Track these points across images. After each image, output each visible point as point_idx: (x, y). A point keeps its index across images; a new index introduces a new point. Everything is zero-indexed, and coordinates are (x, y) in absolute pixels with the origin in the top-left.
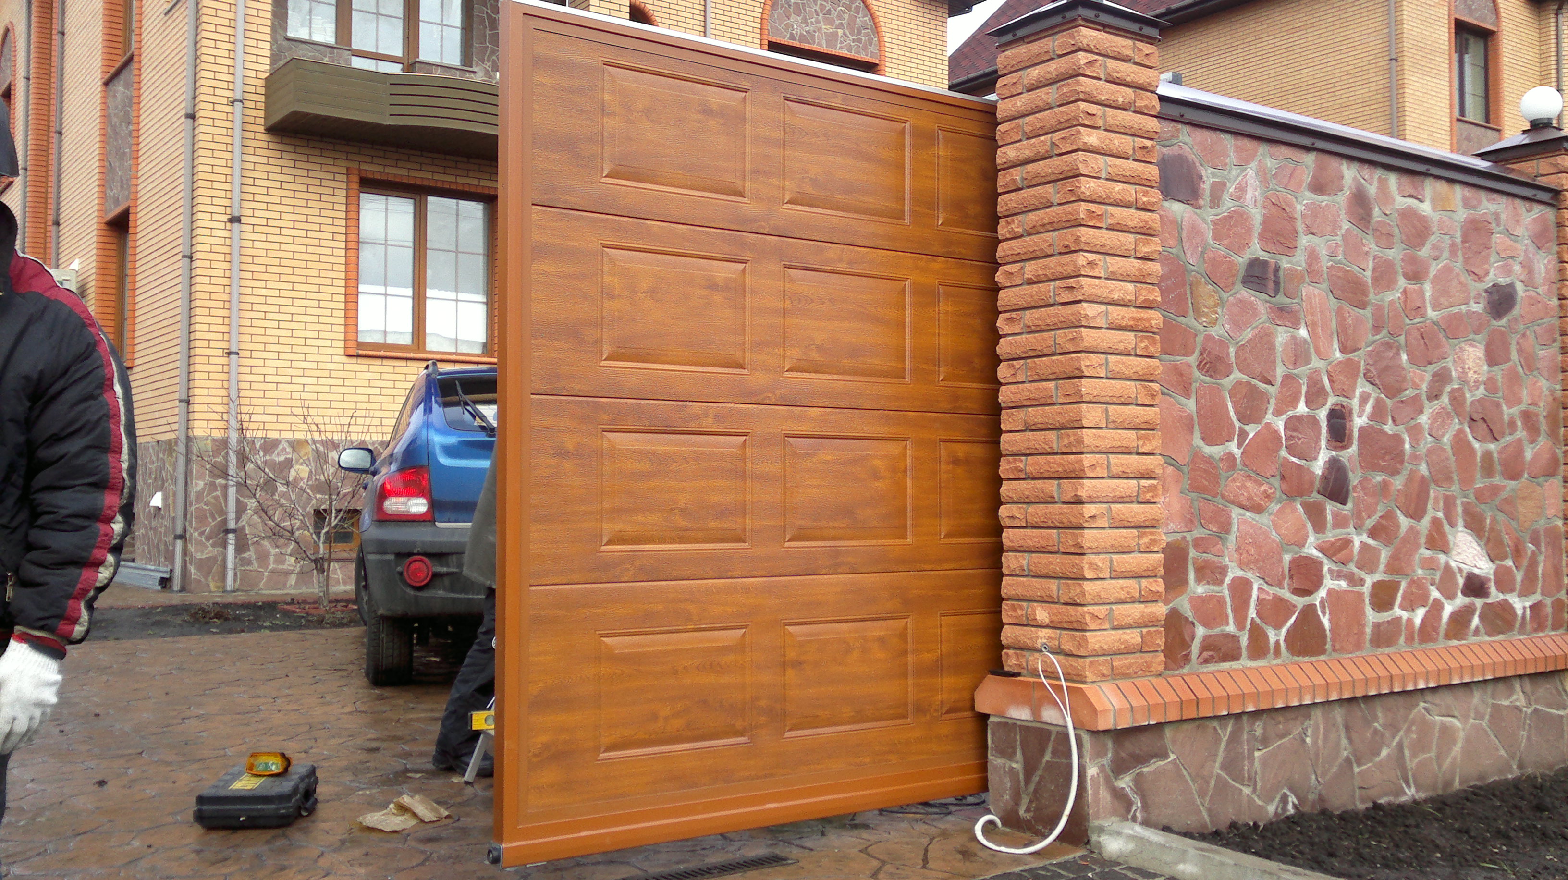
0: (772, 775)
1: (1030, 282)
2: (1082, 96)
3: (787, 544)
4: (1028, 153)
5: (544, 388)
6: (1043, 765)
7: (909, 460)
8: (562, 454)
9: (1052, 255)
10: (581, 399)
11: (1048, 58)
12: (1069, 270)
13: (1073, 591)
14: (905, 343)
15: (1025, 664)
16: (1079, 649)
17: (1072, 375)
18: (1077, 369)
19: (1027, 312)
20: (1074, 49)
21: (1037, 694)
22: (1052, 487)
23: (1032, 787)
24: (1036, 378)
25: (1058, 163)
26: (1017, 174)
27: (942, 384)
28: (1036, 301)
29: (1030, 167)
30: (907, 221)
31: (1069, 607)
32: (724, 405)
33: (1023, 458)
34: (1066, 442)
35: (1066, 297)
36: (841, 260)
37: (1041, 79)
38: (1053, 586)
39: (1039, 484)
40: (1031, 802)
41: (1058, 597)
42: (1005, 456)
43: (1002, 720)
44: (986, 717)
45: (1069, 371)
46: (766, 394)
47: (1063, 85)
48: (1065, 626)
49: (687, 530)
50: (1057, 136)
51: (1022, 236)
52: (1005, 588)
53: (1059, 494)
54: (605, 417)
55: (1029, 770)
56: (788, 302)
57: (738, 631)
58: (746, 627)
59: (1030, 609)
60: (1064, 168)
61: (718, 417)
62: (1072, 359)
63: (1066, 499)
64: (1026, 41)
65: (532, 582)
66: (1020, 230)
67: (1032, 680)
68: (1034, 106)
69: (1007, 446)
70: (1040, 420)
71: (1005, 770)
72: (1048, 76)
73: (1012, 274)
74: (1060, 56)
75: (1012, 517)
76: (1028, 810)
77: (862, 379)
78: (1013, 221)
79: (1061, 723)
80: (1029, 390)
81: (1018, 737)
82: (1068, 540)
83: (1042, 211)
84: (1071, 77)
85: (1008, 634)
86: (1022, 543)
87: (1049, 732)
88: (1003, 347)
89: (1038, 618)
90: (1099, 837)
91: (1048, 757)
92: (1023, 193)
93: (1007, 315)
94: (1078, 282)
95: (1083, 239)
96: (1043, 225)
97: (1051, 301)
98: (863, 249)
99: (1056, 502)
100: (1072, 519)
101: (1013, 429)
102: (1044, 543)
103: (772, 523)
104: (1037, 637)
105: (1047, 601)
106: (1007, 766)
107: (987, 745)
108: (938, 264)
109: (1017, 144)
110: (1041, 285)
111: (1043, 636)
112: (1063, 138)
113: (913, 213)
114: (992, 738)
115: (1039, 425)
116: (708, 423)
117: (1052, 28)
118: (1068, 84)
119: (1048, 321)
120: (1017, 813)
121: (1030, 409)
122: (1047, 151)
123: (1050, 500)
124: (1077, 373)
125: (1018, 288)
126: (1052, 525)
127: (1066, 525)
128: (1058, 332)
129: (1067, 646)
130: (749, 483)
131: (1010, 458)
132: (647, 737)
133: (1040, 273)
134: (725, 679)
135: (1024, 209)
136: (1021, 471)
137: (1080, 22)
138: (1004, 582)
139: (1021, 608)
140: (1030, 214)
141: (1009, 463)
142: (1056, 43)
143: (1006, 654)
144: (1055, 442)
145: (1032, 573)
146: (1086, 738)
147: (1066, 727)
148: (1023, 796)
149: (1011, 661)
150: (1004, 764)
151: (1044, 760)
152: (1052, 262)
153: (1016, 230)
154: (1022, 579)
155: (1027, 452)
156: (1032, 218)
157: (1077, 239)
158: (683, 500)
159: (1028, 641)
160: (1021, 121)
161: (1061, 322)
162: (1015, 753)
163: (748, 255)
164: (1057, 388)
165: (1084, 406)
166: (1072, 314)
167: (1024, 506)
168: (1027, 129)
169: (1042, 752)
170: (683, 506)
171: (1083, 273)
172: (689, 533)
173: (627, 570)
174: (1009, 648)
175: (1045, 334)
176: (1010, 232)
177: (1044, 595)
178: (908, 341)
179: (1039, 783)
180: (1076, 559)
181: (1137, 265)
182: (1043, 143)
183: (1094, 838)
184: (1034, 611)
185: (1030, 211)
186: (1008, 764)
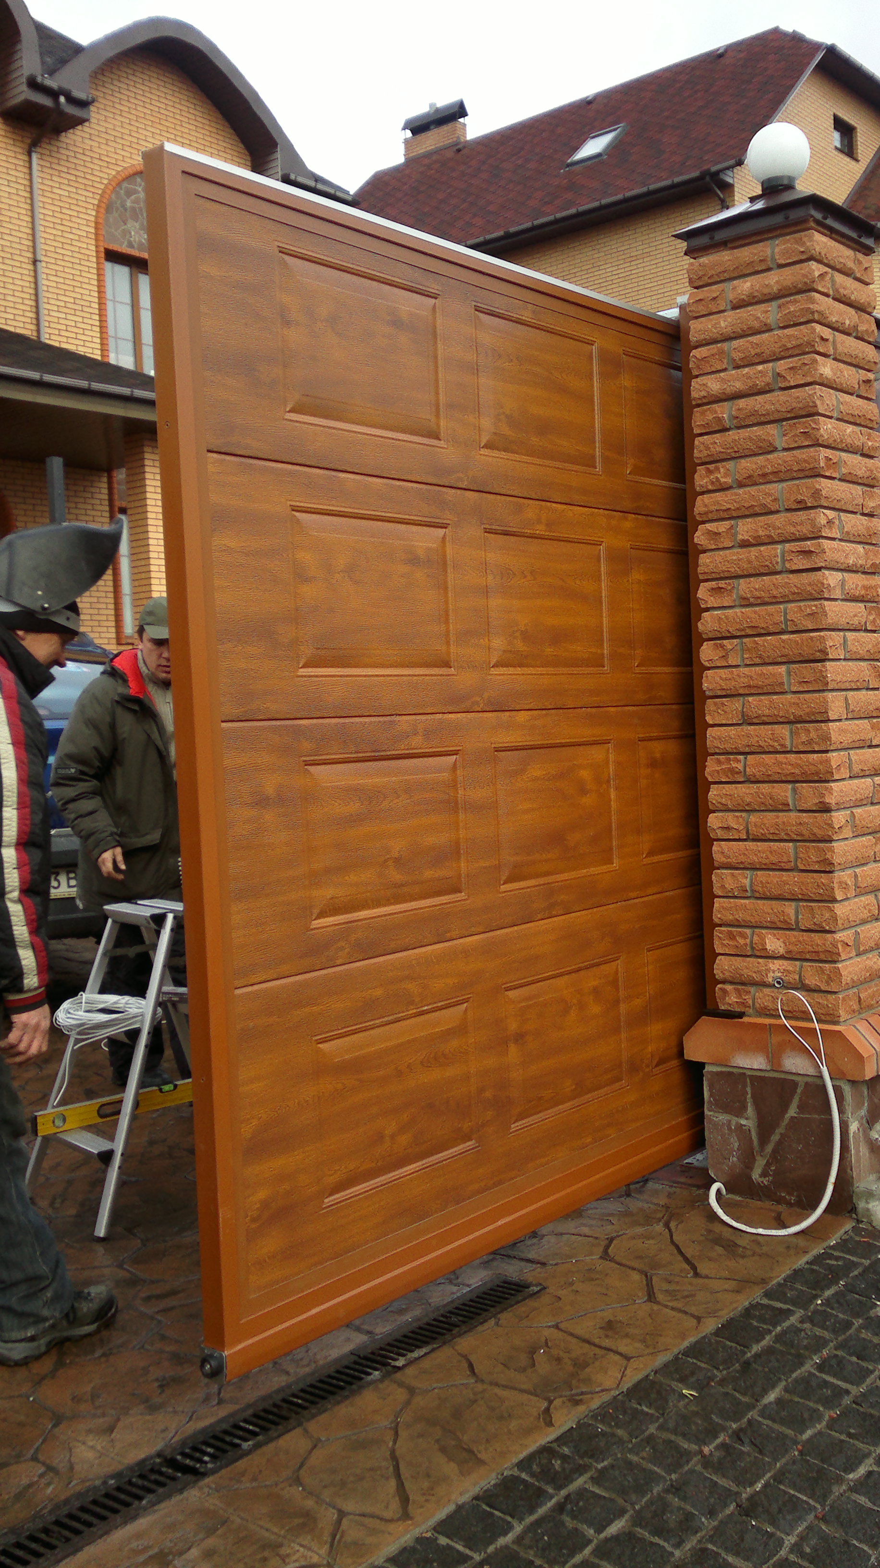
0: (500, 1182)
1: (745, 544)
2: (816, 316)
3: (503, 888)
4: (739, 386)
5: (236, 712)
6: (786, 1121)
7: (611, 768)
8: (261, 802)
9: (778, 512)
10: (278, 723)
11: (764, 268)
12: (805, 530)
13: (821, 915)
14: (602, 623)
15: (750, 1002)
16: (828, 984)
17: (812, 658)
18: (820, 651)
19: (742, 581)
20: (804, 257)
21: (775, 1039)
22: (785, 792)
23: (769, 1148)
24: (758, 661)
25: (785, 399)
26: (724, 412)
27: (637, 670)
28: (755, 568)
29: (742, 403)
30: (599, 469)
31: (813, 935)
32: (432, 717)
33: (742, 757)
34: (804, 738)
35: (800, 563)
36: (539, 521)
37: (756, 294)
38: (790, 909)
39: (765, 788)
40: (768, 1164)
41: (797, 922)
42: (713, 754)
43: (724, 1069)
44: (699, 1066)
45: (807, 652)
46: (474, 699)
47: (790, 301)
48: (808, 957)
49: (403, 885)
50: (781, 366)
51: (731, 487)
52: (719, 912)
53: (794, 799)
54: (307, 745)
55: (765, 1129)
56: (490, 577)
57: (459, 1007)
58: (466, 1001)
59: (756, 938)
60: (794, 405)
61: (428, 734)
62: (811, 638)
63: (805, 806)
64: (729, 245)
65: (238, 983)
66: (729, 480)
67: (767, 1021)
68: (745, 327)
69: (717, 743)
70: (767, 712)
71: (730, 1129)
72: (766, 291)
73: (720, 534)
74: (781, 266)
75: (728, 828)
76: (764, 1174)
77: (565, 670)
78: (717, 469)
79: (811, 1071)
80: (746, 676)
81: (749, 1090)
82: (811, 855)
83: (761, 457)
84: (800, 292)
85: (723, 966)
86: (742, 858)
87: (795, 1084)
88: (707, 623)
89: (768, 947)
90: (868, 1203)
91: (792, 1112)
92: (733, 435)
93: (713, 584)
94: (819, 545)
95: (824, 493)
96: (764, 475)
97: (779, 568)
98: (559, 506)
99: (790, 810)
100: (816, 830)
101: (724, 722)
102: (774, 859)
103: (487, 864)
104: (768, 970)
105: (780, 926)
106: (733, 1122)
107: (703, 1098)
108: (629, 523)
109: (722, 374)
110: (762, 548)
111: (775, 969)
112: (791, 369)
113: (606, 460)
114: (710, 1090)
115: (765, 718)
116: (417, 743)
117: (770, 230)
118: (795, 301)
119: (775, 593)
120: (750, 1178)
121: (750, 699)
122: (768, 384)
123: (784, 808)
124: (819, 655)
125: (728, 552)
126: (785, 837)
127: (806, 838)
128: (790, 605)
129: (812, 980)
130: (461, 816)
131: (721, 757)
132: (373, 1165)
133: (761, 533)
134: (451, 1072)
135: (733, 455)
136: (737, 773)
137: (812, 224)
138: (716, 905)
139: (743, 936)
140: (743, 461)
141: (719, 762)
142: (777, 250)
143: (724, 991)
144: (788, 737)
145: (757, 895)
146: (847, 1089)
147: (821, 1077)
148: (758, 1158)
149: (730, 999)
150: (730, 1121)
151: (788, 1116)
152: (779, 520)
153: (723, 480)
154: (743, 901)
155: (747, 750)
156: (747, 465)
157: (817, 493)
158: (397, 846)
159: (754, 975)
160: (725, 346)
161: (794, 593)
162: (745, 1108)
163: (448, 517)
164: (789, 673)
165: (830, 695)
166: (810, 585)
167: (744, 814)
168: (737, 356)
169: (785, 1108)
170: (396, 855)
171: (824, 534)
172: (405, 889)
173: (342, 949)
174: (723, 982)
175: (770, 608)
176: (713, 483)
177: (776, 920)
178: (605, 621)
179: (779, 1143)
180: (823, 879)
181: (865, 523)
182: (763, 372)
183: (861, 1205)
184: (763, 939)
185: (741, 457)
186: (734, 1120)
